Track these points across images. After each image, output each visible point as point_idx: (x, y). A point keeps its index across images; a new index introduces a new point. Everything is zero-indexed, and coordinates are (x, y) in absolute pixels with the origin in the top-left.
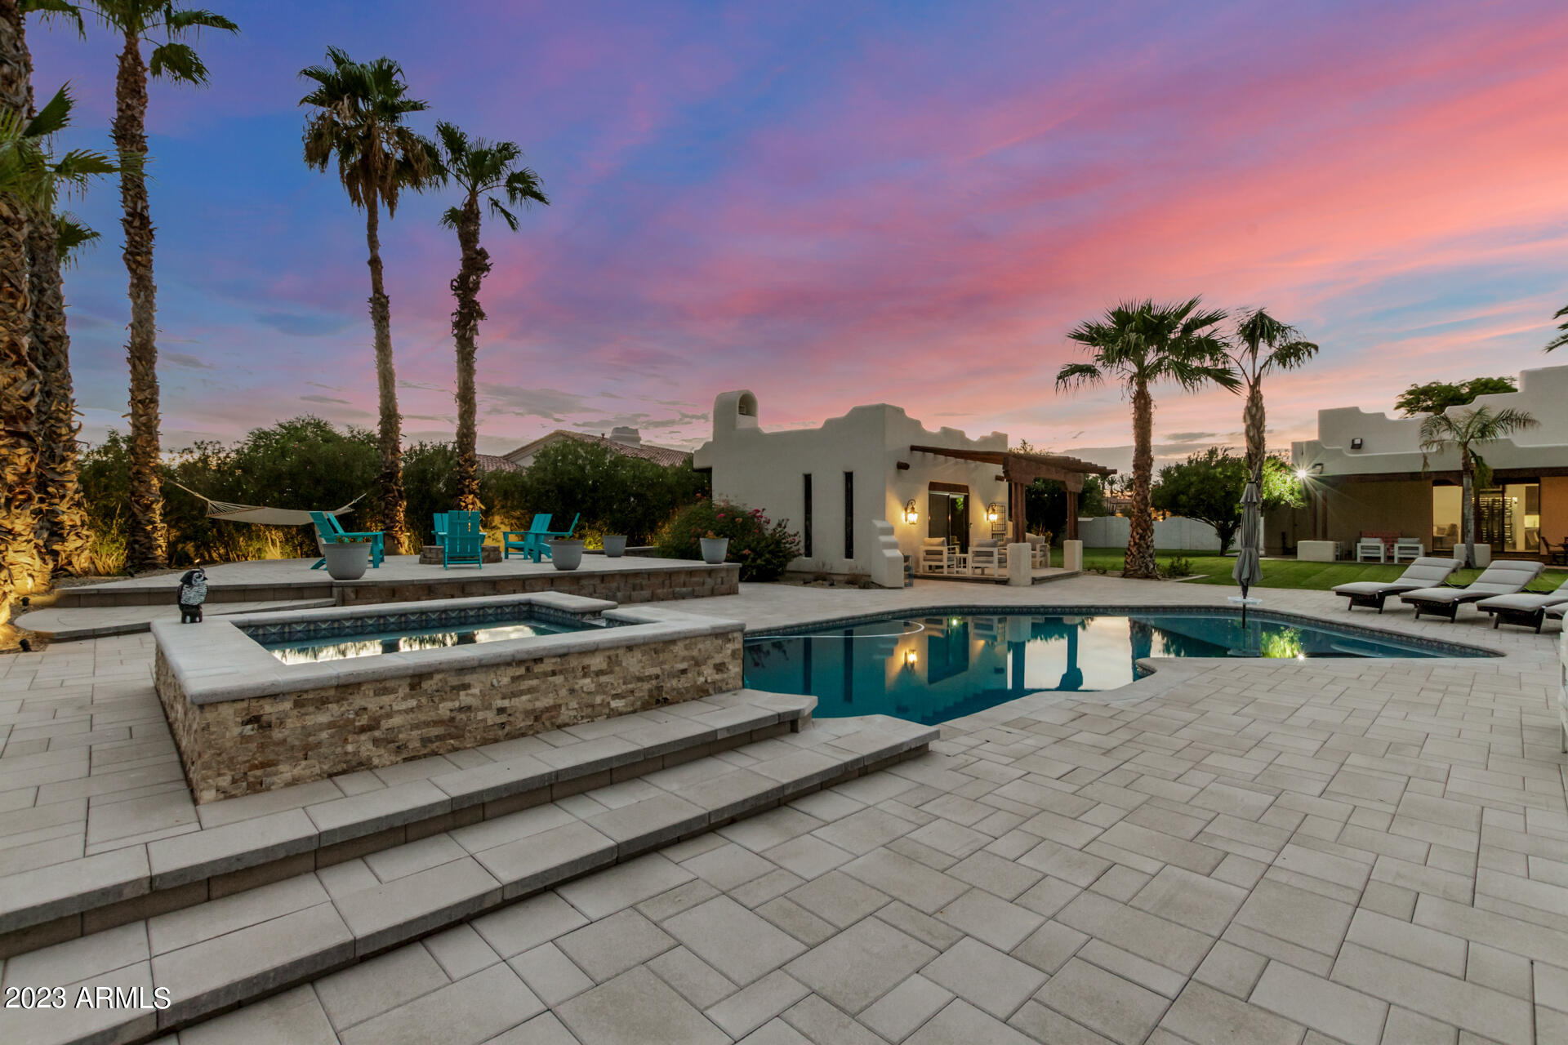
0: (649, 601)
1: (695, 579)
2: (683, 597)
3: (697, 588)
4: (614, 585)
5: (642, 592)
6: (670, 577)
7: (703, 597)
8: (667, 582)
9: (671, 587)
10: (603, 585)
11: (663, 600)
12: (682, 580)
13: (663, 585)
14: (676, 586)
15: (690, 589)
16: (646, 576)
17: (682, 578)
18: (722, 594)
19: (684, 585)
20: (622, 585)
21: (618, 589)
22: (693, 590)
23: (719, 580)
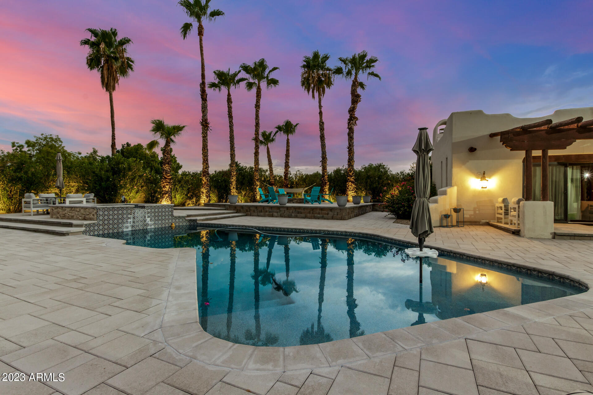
0: (304, 218)
1: (323, 212)
2: (318, 218)
4: (291, 211)
5: (302, 215)
6: (313, 210)
8: (311, 212)
9: (313, 214)
10: (287, 211)
12: (318, 212)
13: (310, 213)
14: (315, 214)
15: (321, 215)
17: (318, 211)
18: (337, 219)
20: (294, 211)
21: (293, 212)
22: (323, 216)
23: (336, 213)
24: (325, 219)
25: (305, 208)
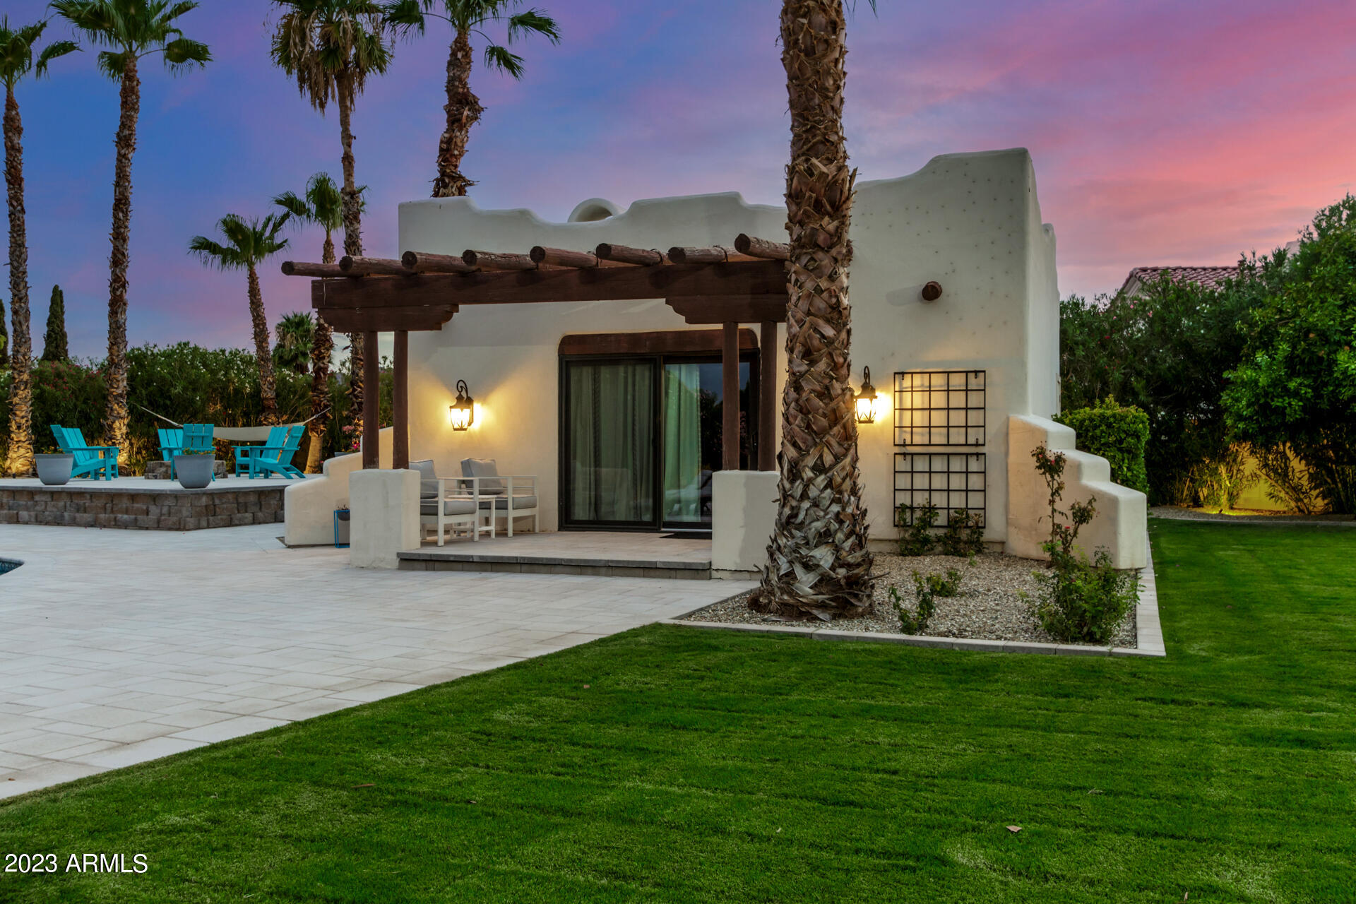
0: (92, 526)
3: (140, 517)
5: (85, 515)
7: (147, 529)
8: (109, 506)
9: (112, 512)
11: (105, 527)
13: (105, 508)
16: (88, 497)
17: (125, 503)
19: (127, 512)
22: (136, 519)
23: (165, 510)
24: (141, 528)
25: (94, 494)
